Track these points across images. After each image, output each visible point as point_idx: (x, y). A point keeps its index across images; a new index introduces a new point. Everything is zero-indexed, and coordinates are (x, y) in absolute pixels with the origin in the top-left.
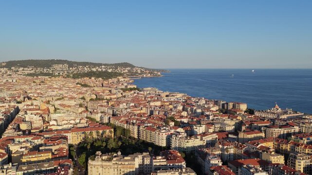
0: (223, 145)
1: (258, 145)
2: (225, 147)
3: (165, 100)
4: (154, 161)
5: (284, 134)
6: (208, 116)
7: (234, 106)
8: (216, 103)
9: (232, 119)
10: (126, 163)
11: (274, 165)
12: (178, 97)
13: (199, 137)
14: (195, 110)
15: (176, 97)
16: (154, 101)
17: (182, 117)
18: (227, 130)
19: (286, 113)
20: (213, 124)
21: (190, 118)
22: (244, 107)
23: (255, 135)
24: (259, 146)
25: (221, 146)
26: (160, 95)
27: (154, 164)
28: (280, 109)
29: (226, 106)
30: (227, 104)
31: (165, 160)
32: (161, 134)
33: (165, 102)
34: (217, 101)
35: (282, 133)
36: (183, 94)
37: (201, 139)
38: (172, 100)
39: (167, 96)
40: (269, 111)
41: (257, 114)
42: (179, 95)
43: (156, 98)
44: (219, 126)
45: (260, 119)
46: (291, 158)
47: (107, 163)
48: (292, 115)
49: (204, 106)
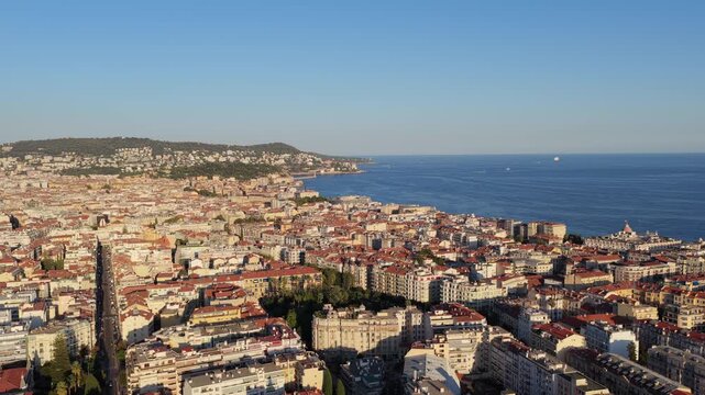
0: (543, 294)
1: (605, 293)
2: (547, 297)
3: (394, 220)
4: (431, 318)
5: (648, 277)
6: (496, 248)
7: (540, 230)
8: (501, 224)
9: (544, 253)
10: (383, 322)
11: (642, 321)
12: (419, 213)
13: (494, 281)
14: (465, 237)
15: (414, 213)
16: (372, 222)
17: (443, 250)
18: (539, 271)
19: (647, 240)
20: (510, 261)
21: (461, 252)
22: (560, 231)
23: (596, 279)
24: (608, 295)
25: (538, 296)
26: (379, 211)
27: (432, 323)
28: (634, 233)
29: (522, 229)
30: (525, 226)
31: (450, 316)
32: (419, 278)
33: (395, 224)
34: (503, 221)
35: (645, 275)
36: (429, 208)
37: (500, 286)
38: (408, 219)
39: (395, 212)
40: (613, 237)
41: (589, 243)
42: (422, 211)
43: (374, 217)
44: (523, 264)
45: (599, 253)
46: (669, 313)
47: (350, 323)
48: (660, 244)
49: (480, 230)
